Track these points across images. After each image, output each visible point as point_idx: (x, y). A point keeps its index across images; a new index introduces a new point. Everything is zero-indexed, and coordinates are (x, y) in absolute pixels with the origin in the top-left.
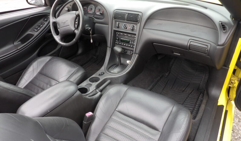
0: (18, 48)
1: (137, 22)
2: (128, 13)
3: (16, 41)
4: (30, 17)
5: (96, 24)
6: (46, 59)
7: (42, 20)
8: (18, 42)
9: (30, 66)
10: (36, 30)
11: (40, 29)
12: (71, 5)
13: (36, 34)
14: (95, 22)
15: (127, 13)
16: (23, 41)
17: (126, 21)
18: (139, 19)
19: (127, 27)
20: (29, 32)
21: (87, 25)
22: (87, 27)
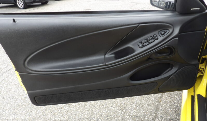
0: (106, 64)
3: (110, 52)
4: (140, 25)
7: (156, 33)
8: (112, 54)
10: (140, 45)
11: (148, 45)
13: (138, 50)
20: (130, 45)
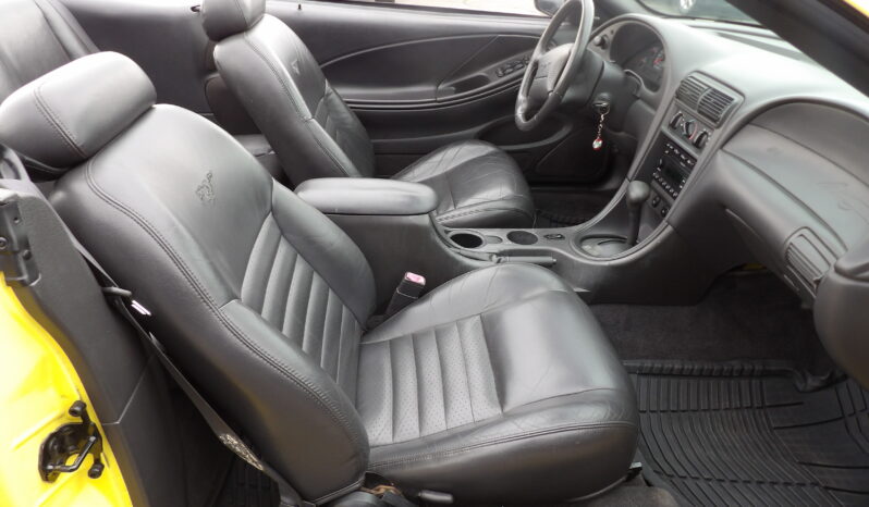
0: (439, 99)
1: (715, 121)
2: (715, 90)
3: (447, 82)
4: (500, 36)
5: (640, 103)
6: (483, 149)
7: (528, 54)
8: (452, 86)
9: (439, 152)
10: (500, 72)
11: (511, 72)
12: (612, 32)
13: (495, 80)
14: (638, 95)
15: (710, 87)
16: (461, 87)
17: (696, 112)
18: (722, 116)
19: (690, 132)
20: (483, 72)
21: (605, 95)
22: (604, 99)
